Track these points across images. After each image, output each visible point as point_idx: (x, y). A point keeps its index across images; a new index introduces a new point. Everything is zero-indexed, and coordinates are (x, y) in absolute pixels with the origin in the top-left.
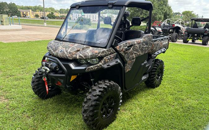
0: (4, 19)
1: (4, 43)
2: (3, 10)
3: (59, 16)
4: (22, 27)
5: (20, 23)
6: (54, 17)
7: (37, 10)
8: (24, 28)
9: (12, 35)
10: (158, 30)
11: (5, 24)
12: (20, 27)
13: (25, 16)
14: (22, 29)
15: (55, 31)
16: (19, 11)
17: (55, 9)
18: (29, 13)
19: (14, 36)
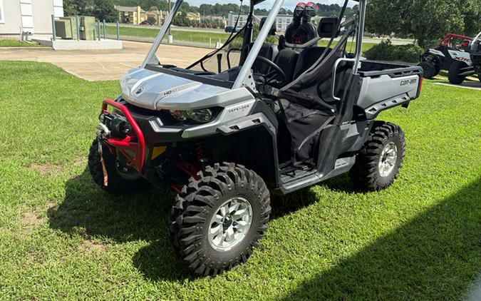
0: (86, 25)
1: (88, 82)
2: (83, 7)
3: (198, 21)
4: (123, 44)
5: (120, 36)
6: (187, 24)
7: (153, 7)
8: (125, 46)
9: (103, 63)
10: (453, 57)
11: (87, 37)
12: (118, 44)
13: (127, 20)
14: (124, 48)
15: (194, 56)
16: (116, 10)
17: (190, 6)
18: (134, 13)
19: (107, 64)
